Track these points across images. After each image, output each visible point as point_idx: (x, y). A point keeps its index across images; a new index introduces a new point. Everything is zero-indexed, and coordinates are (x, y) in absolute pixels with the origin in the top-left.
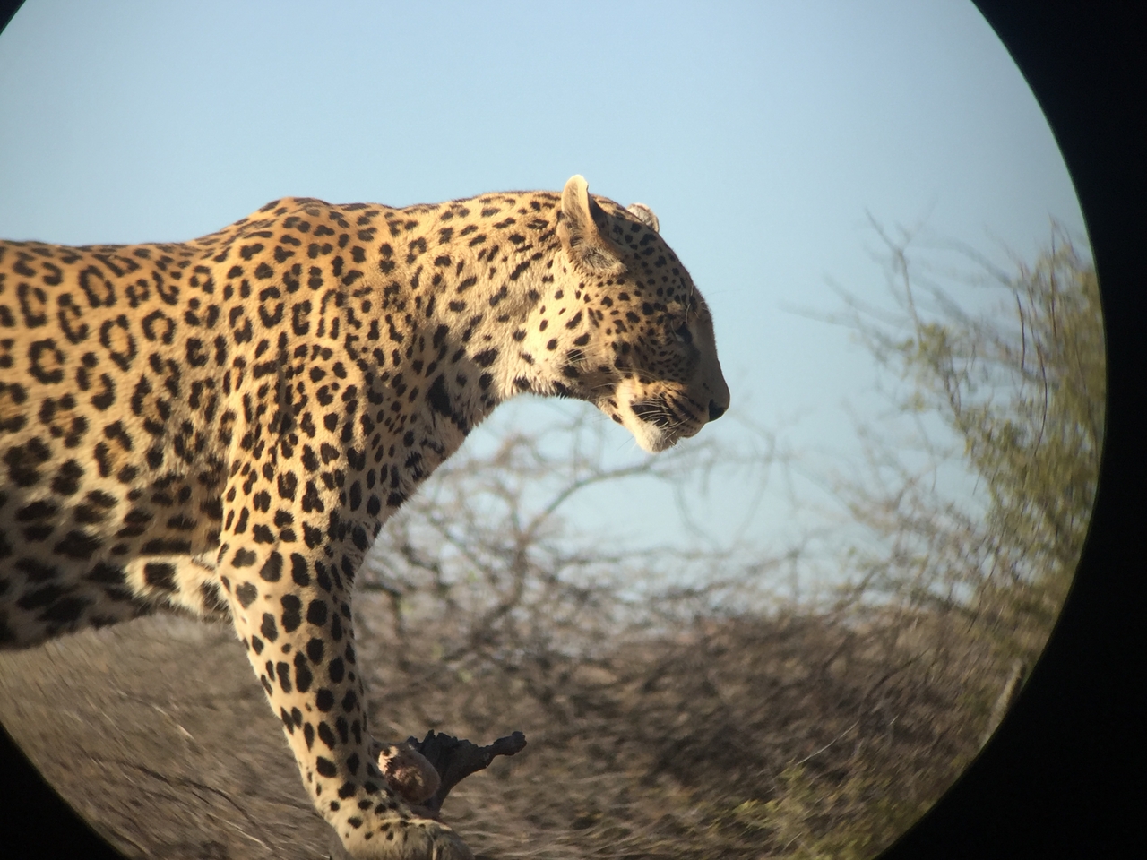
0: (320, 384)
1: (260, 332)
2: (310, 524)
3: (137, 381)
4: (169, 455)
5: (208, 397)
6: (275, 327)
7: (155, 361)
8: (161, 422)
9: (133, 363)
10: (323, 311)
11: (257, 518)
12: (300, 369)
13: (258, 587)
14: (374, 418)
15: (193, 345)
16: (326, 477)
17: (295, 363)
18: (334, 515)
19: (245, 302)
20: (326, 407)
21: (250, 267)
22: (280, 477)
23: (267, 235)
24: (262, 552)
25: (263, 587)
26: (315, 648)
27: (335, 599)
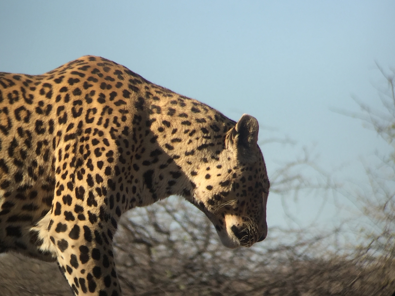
0: (96, 147)
1: (71, 120)
2: (91, 212)
3: (11, 140)
4: (26, 177)
5: (44, 149)
6: (78, 118)
7: (20, 130)
8: (22, 160)
9: (10, 131)
10: (103, 114)
11: (65, 208)
12: (87, 139)
13: (68, 242)
15: (39, 123)
16: (98, 190)
17: (85, 135)
18: (101, 208)
19: (66, 104)
20: (98, 158)
21: (71, 88)
22: (77, 189)
23: (82, 75)
24: (70, 225)
25: (70, 242)
26: (97, 271)
27: (105, 248)
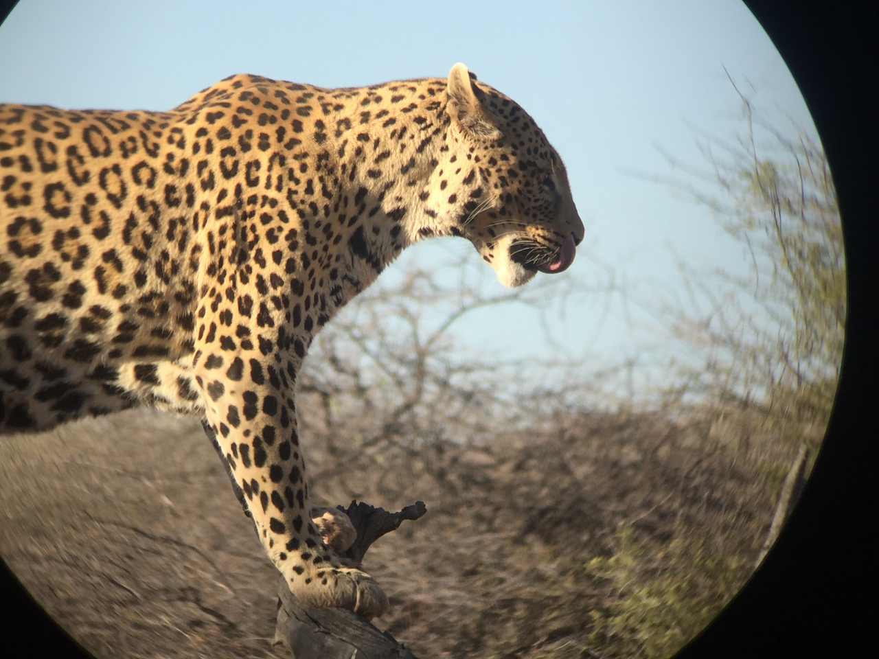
0: (268, 227)
1: (220, 182)
2: (264, 336)
3: (127, 217)
4: (151, 275)
5: (180, 231)
6: (232, 179)
7: (141, 201)
8: (145, 250)
9: (124, 202)
10: (270, 169)
11: (222, 331)
12: (252, 214)
13: (225, 385)
14: (310, 256)
15: (170, 189)
16: (275, 299)
17: (248, 209)
18: (281, 330)
19: (209, 157)
20: (273, 245)
21: (213, 129)
22: (240, 299)
23: (227, 105)
24: (228, 357)
25: (229, 384)
26: (268, 433)
27: (283, 395)
